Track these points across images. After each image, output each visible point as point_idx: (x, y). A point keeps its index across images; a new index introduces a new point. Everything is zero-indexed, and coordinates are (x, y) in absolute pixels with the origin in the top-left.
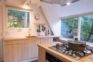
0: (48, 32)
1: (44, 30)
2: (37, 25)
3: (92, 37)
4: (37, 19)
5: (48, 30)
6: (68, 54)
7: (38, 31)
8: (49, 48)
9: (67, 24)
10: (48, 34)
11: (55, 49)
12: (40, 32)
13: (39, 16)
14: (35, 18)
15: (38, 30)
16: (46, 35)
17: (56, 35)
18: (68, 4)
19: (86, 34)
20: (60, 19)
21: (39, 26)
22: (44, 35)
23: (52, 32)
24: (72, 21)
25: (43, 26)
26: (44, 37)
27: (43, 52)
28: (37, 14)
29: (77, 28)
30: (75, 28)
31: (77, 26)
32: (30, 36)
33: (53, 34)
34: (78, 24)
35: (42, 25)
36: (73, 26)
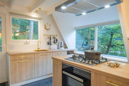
0: (61, 44)
1: (55, 42)
2: (48, 36)
3: (111, 50)
4: (47, 29)
5: (61, 42)
6: (84, 63)
7: (49, 44)
8: (65, 59)
9: (82, 35)
10: (61, 47)
11: (72, 60)
12: (51, 44)
13: (50, 25)
14: (46, 28)
15: (48, 42)
16: (58, 48)
17: (70, 48)
18: (84, 14)
19: (105, 47)
20: (74, 29)
21: (50, 38)
22: (57, 48)
23: (65, 44)
24: (89, 32)
25: (54, 38)
26: (56, 50)
27: (60, 64)
28: (47, 24)
29: (94, 40)
30: (91, 39)
31: (94, 38)
32: (39, 49)
33: (66, 47)
34: (94, 35)
35: (53, 36)
36: (89, 37)
